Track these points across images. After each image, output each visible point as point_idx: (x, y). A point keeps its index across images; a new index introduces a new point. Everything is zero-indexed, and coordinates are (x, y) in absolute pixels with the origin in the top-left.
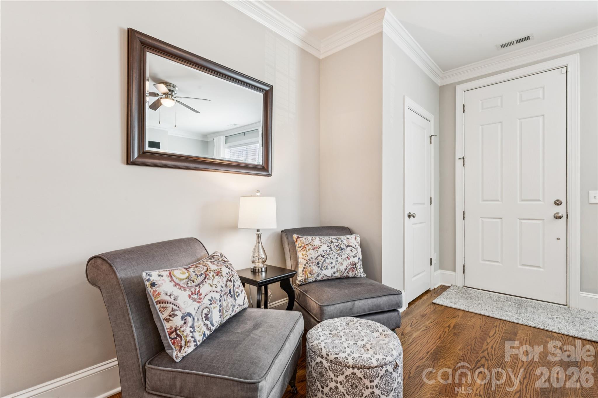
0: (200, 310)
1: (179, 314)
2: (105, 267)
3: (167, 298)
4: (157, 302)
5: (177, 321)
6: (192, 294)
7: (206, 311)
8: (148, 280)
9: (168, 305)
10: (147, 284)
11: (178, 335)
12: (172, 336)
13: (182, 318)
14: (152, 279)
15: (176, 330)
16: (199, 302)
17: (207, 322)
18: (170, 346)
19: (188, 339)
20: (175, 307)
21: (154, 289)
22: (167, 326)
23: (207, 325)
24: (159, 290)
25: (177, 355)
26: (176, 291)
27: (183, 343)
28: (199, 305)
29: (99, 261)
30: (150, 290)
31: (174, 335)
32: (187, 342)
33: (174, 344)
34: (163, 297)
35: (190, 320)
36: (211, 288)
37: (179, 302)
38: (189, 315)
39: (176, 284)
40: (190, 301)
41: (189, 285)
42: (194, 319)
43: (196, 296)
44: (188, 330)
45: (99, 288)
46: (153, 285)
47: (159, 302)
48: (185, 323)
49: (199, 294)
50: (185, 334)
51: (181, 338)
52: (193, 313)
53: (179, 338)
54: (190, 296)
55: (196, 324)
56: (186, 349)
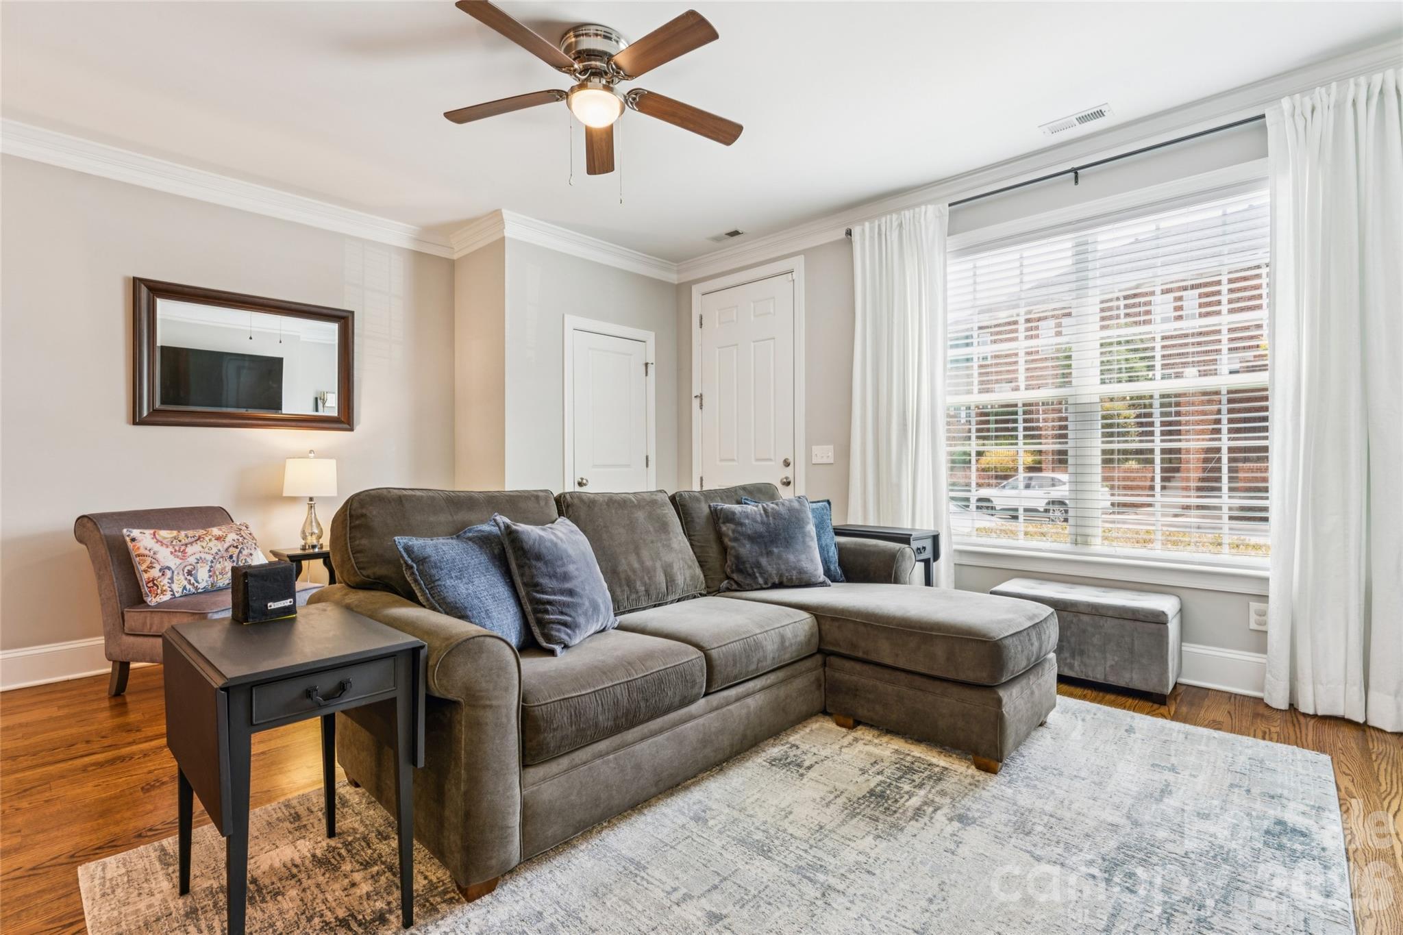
0: (182, 566)
1: (158, 567)
2: (90, 525)
3: (147, 552)
4: (136, 556)
5: (155, 573)
6: (176, 551)
7: (189, 568)
8: (128, 536)
9: (147, 558)
10: (128, 539)
11: (154, 584)
12: (149, 585)
13: (160, 570)
14: (132, 535)
15: (153, 580)
16: (181, 559)
17: (189, 577)
18: (146, 593)
19: (164, 588)
20: (153, 560)
21: (134, 543)
22: (145, 576)
23: (190, 580)
24: (138, 545)
25: (152, 600)
26: (157, 547)
27: (159, 591)
28: (181, 561)
29: (86, 519)
30: (130, 545)
31: (150, 585)
32: (163, 592)
33: (150, 592)
34: (142, 551)
35: (169, 573)
36: (202, 550)
37: (158, 556)
38: (169, 568)
39: (158, 541)
40: (172, 557)
41: (174, 543)
42: (173, 572)
43: (180, 554)
44: (165, 581)
45: (86, 545)
46: (133, 540)
47: (139, 555)
48: (163, 575)
49: (184, 552)
50: (162, 584)
51: (158, 587)
52: (173, 567)
53: (155, 587)
54: (172, 553)
55: (175, 577)
56: (161, 597)
